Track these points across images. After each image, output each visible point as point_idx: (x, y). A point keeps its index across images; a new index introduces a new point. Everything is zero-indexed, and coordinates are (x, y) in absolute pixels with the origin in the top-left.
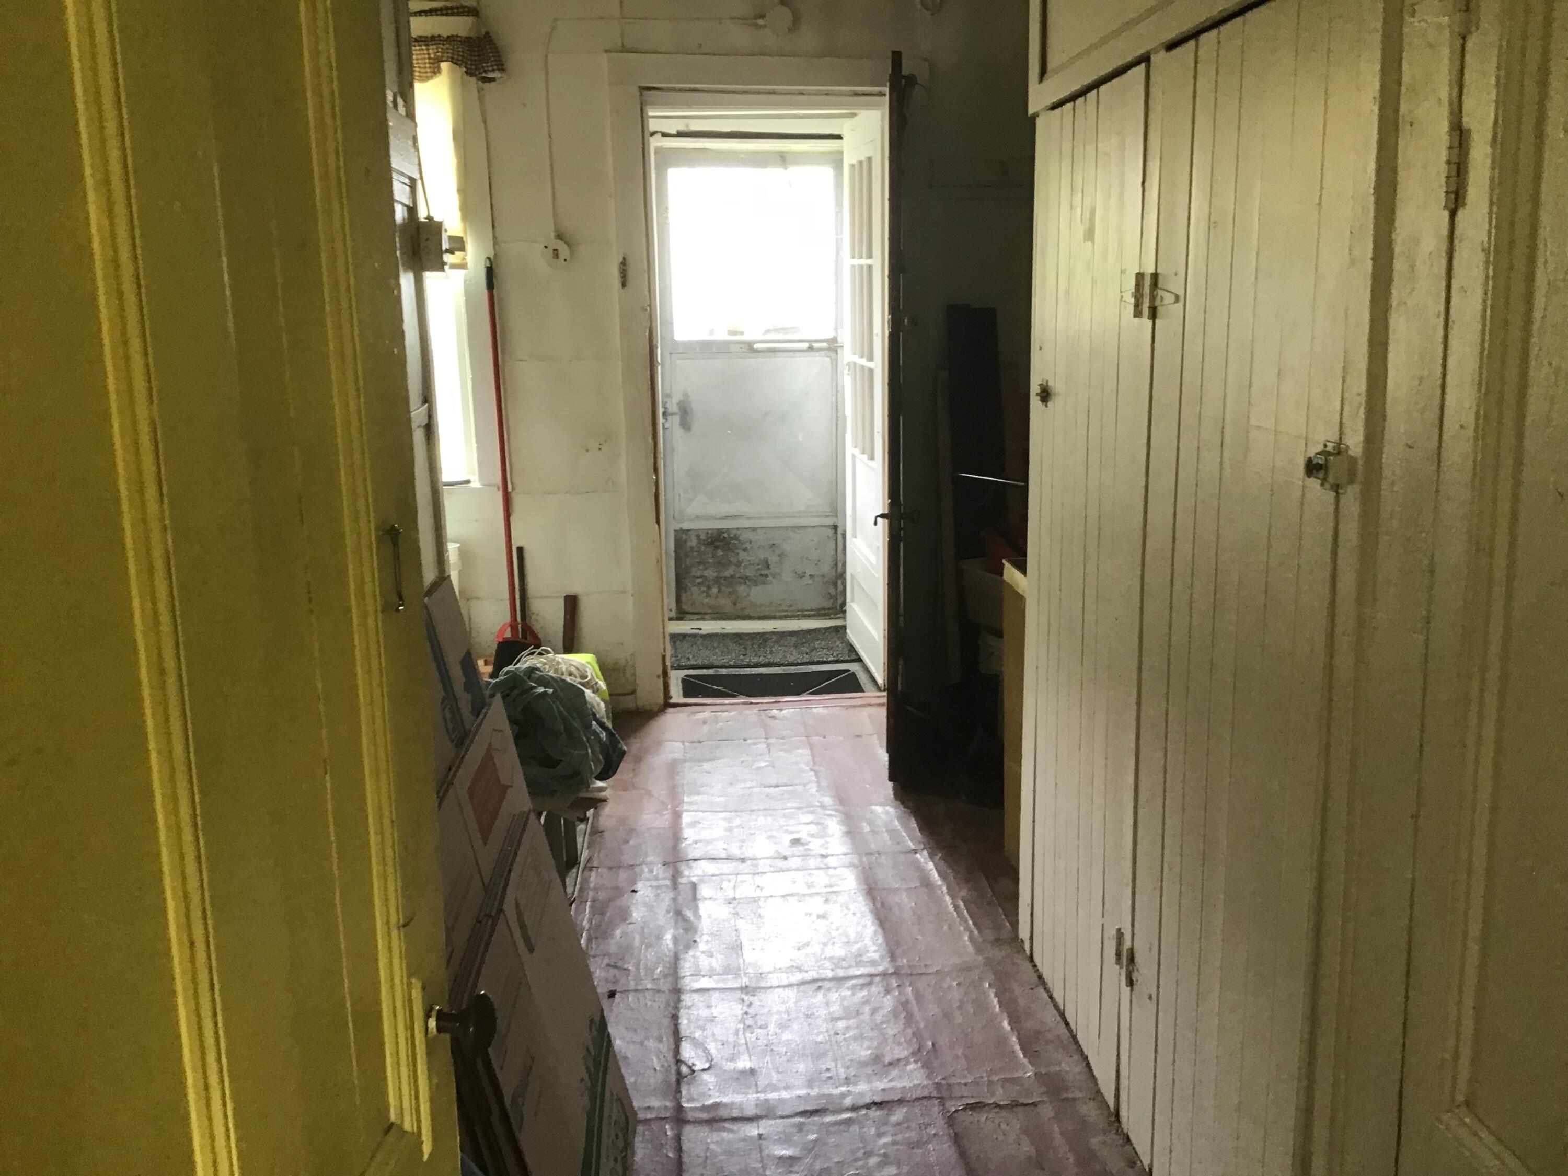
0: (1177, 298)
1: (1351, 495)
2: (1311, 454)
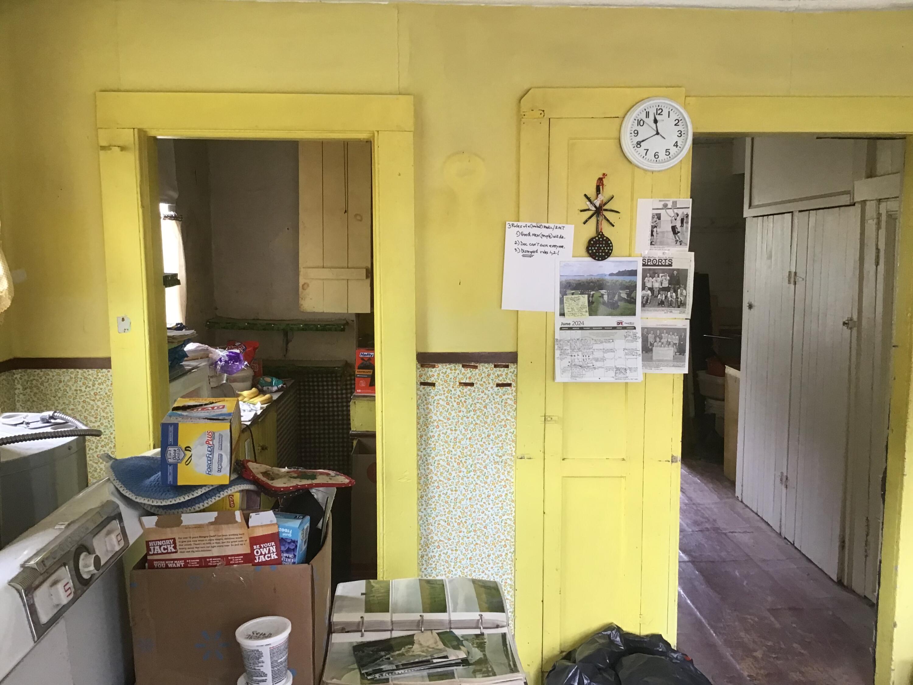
0: (803, 279)
1: (855, 330)
2: (844, 320)
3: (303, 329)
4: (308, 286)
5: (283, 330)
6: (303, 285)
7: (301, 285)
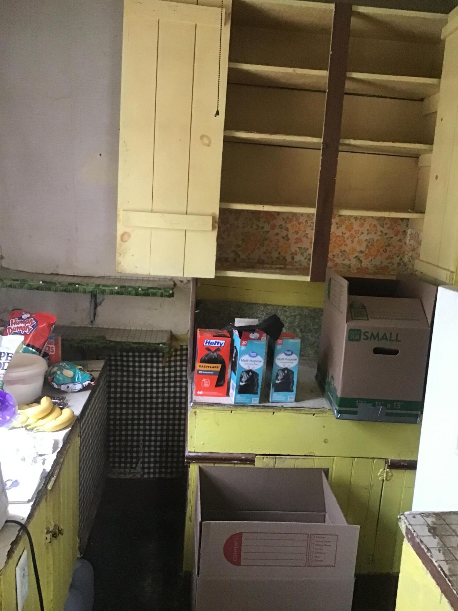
3: (118, 293)
4: (129, 236)
5: (91, 292)
6: (122, 236)
7: (119, 234)
